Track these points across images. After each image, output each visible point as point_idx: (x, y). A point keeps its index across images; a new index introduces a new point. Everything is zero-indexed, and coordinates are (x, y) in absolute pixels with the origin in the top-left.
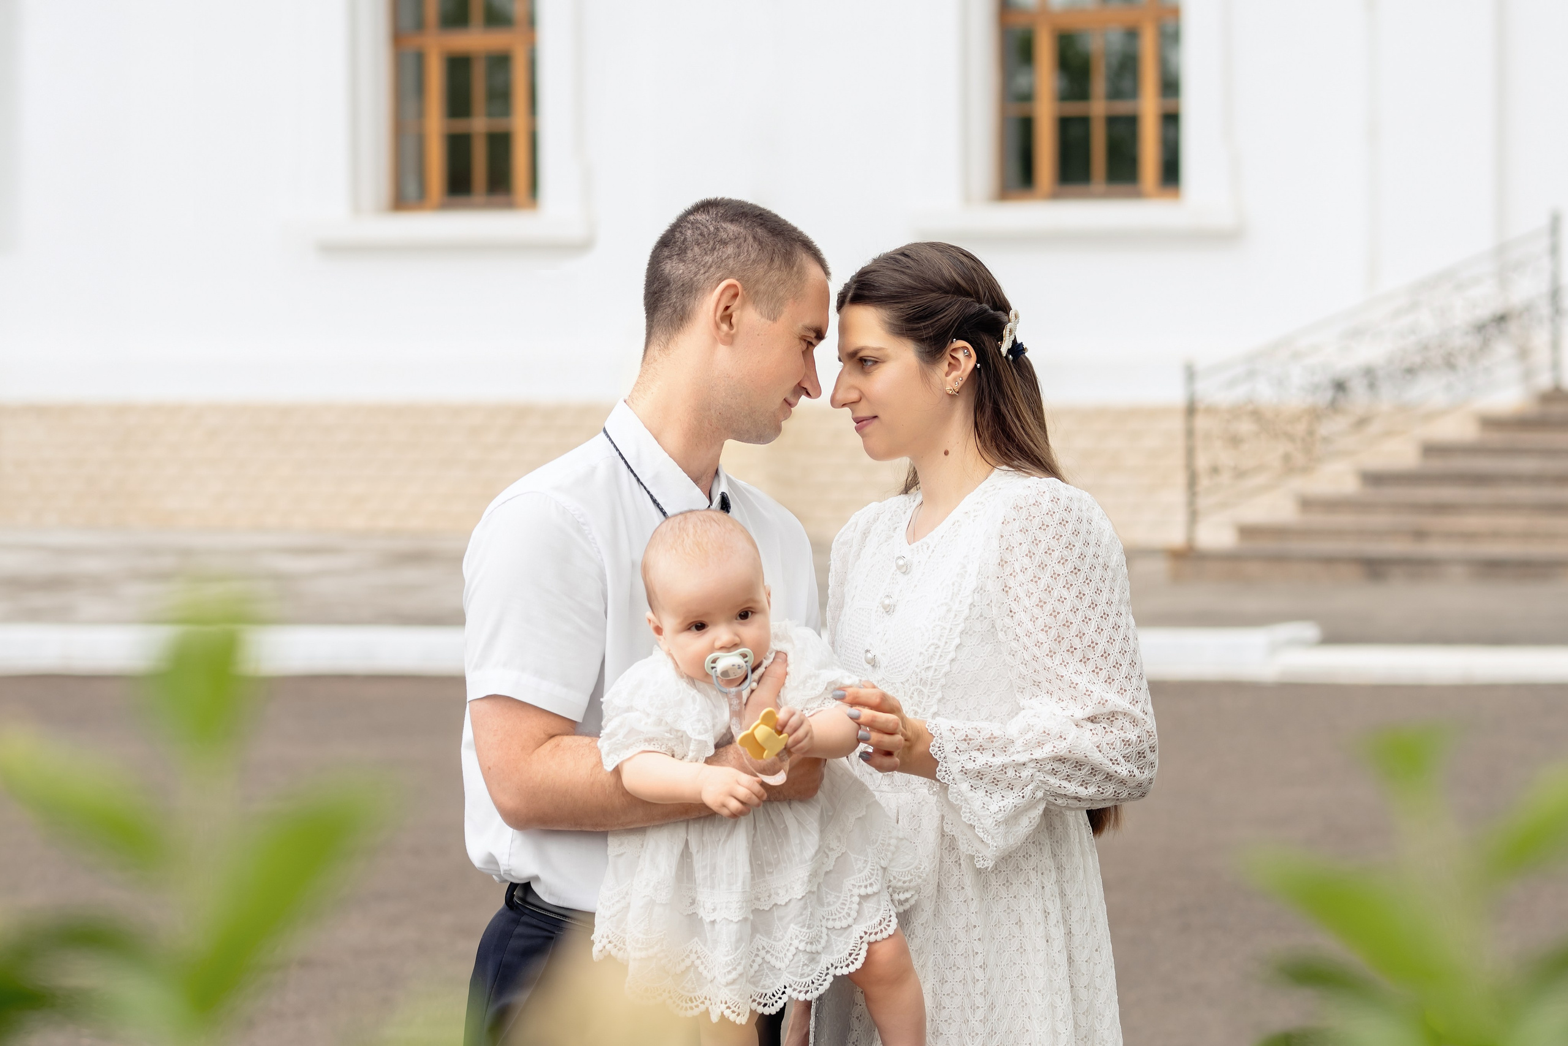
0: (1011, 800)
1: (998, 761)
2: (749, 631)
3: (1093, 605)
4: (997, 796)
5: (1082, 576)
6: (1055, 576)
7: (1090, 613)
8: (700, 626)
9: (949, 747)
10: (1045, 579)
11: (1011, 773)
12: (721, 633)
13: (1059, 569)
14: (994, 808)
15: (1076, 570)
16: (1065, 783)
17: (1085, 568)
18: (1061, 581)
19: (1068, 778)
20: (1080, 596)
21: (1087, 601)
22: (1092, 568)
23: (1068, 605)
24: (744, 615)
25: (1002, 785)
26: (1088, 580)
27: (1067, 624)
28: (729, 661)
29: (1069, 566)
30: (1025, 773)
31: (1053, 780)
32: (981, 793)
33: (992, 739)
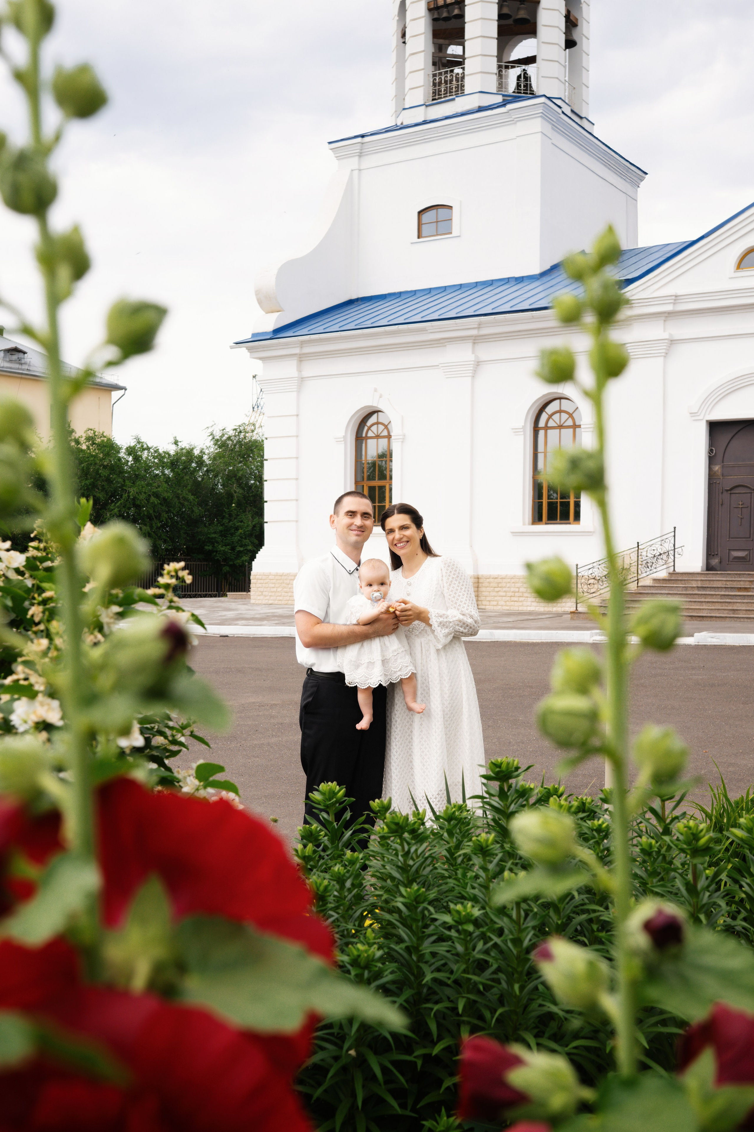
0: (447, 631)
1: (445, 620)
2: (383, 588)
3: (463, 585)
4: (443, 629)
5: (459, 578)
6: (453, 578)
7: (462, 587)
8: (371, 585)
9: (433, 615)
10: (451, 579)
11: (448, 623)
12: (375, 587)
13: (453, 576)
14: (443, 632)
15: (458, 577)
16: (460, 628)
17: (460, 576)
18: (454, 580)
19: (461, 627)
20: (459, 583)
21: (461, 584)
22: (462, 576)
23: (456, 585)
24: (382, 584)
25: (445, 626)
26: (461, 579)
27: (457, 590)
28: (377, 594)
29: (456, 576)
30: (451, 625)
31: (457, 627)
32: (440, 628)
33: (444, 615)
